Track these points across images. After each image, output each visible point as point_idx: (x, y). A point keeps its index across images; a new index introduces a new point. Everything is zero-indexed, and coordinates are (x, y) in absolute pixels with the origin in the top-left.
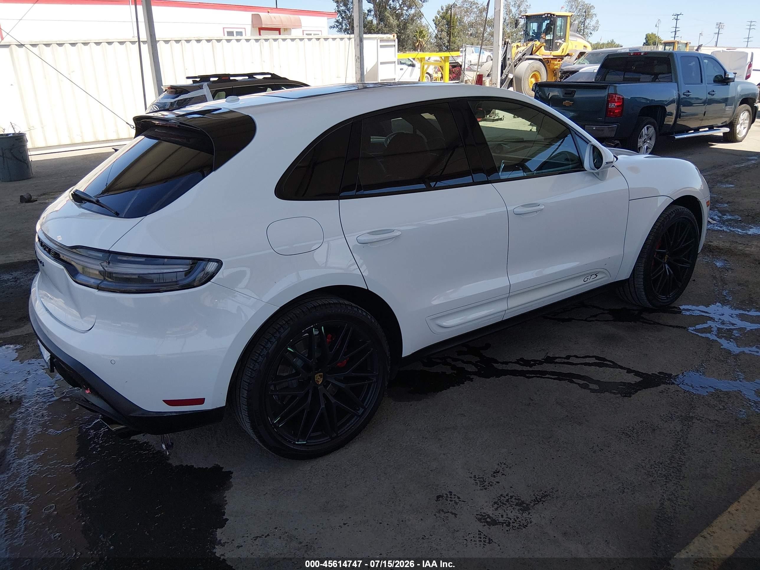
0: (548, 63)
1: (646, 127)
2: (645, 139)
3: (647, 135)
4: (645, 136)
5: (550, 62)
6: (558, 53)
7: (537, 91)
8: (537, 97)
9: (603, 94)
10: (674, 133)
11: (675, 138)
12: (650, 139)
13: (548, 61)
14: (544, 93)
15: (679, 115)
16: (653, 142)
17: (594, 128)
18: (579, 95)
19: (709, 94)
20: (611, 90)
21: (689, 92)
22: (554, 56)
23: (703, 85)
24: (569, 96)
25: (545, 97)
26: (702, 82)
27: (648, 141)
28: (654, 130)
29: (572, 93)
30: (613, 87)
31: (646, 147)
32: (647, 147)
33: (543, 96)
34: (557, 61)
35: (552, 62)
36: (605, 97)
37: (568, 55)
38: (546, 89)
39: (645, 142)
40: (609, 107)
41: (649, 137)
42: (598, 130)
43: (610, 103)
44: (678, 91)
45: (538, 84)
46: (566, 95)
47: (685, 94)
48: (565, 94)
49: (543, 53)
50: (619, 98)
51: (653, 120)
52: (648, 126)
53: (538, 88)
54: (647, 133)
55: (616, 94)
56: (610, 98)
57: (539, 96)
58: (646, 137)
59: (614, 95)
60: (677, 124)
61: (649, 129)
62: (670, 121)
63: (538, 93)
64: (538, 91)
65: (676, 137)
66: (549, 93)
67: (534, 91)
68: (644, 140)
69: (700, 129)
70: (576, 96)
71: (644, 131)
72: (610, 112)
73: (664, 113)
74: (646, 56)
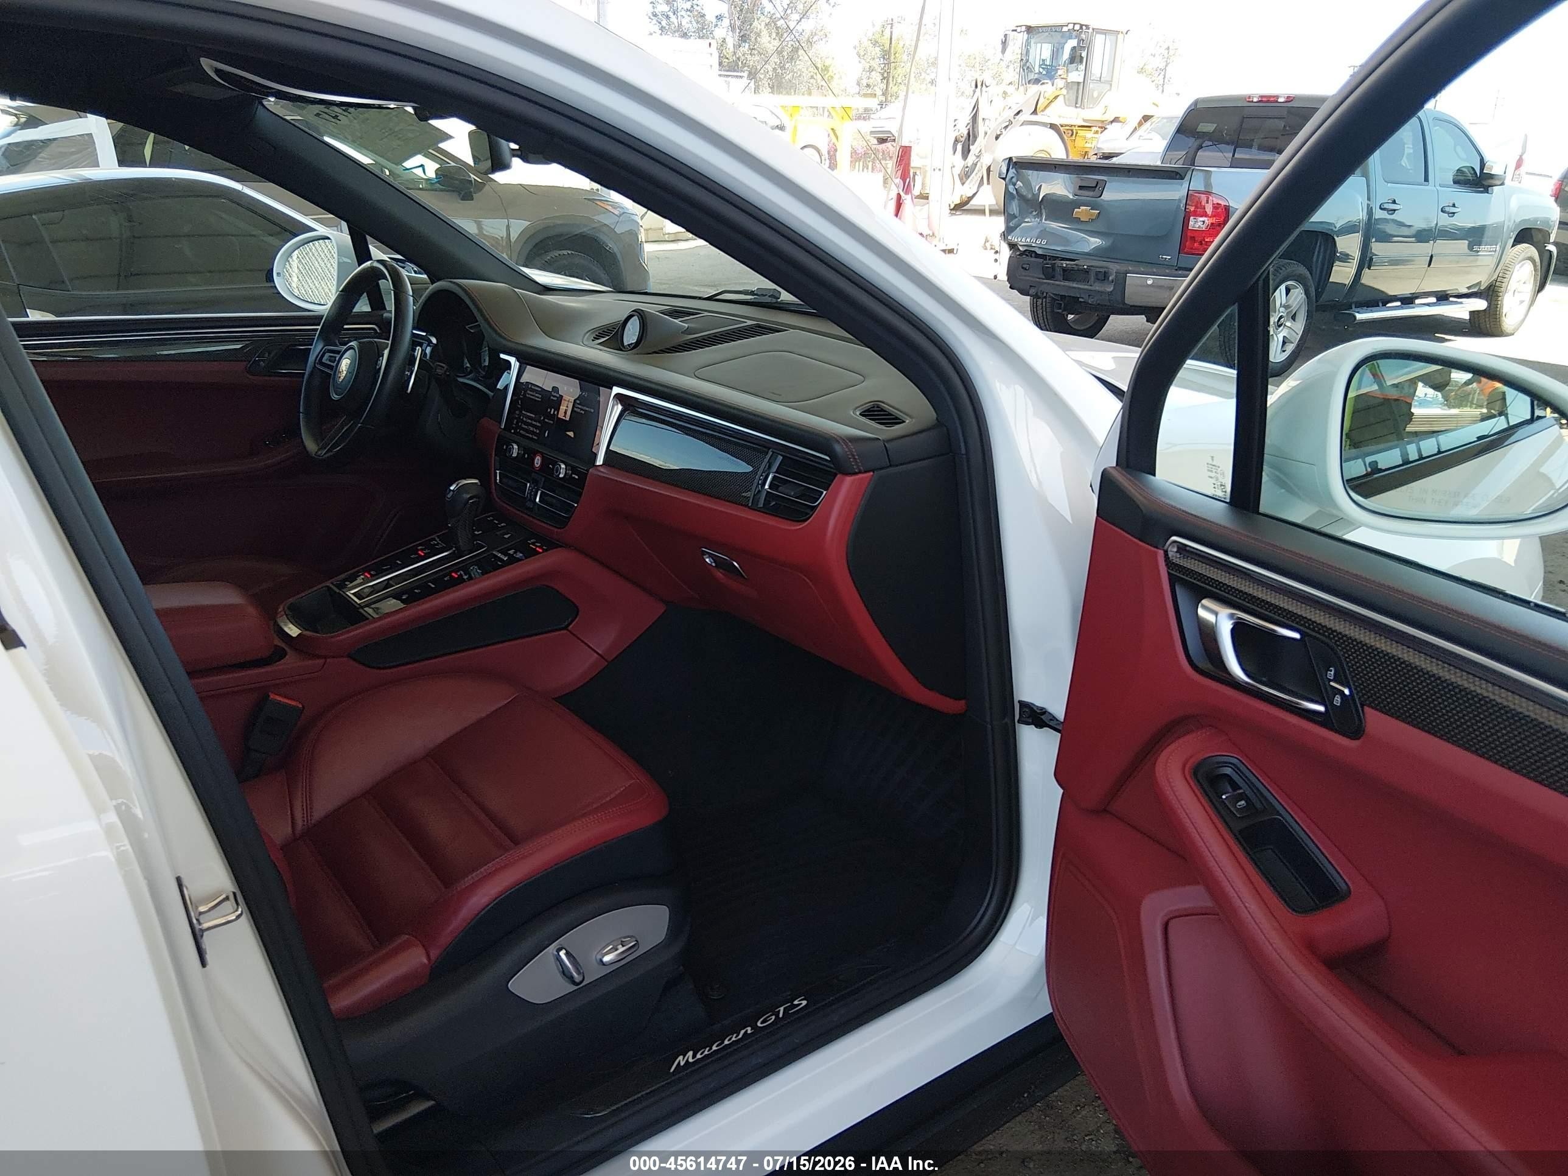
0: (1072, 135)
1: (1283, 287)
2: (1281, 317)
3: (1286, 307)
4: (1282, 309)
5: (1077, 133)
6: (1093, 113)
7: (1012, 177)
8: (1012, 193)
9: (1174, 192)
10: (1353, 306)
11: (1355, 317)
12: (1294, 318)
13: (1072, 131)
14: (1028, 184)
15: (1366, 261)
16: (1299, 326)
17: (1150, 282)
18: (1115, 193)
19: (1442, 211)
20: (1197, 183)
21: (1394, 202)
22: (1084, 120)
23: (1430, 187)
24: (1091, 193)
25: (1030, 196)
26: (1426, 179)
27: (1288, 324)
28: (1303, 295)
29: (1097, 188)
30: (1201, 174)
31: (1281, 339)
32: (1284, 337)
33: (1024, 192)
34: (1093, 132)
35: (1081, 133)
36: (1180, 200)
37: (1116, 120)
38: (1032, 175)
39: (1280, 326)
40: (1190, 228)
41: (1291, 311)
42: (1161, 287)
43: (1192, 218)
44: (1369, 199)
45: (1014, 160)
46: (1081, 191)
47: (1386, 206)
48: (1081, 188)
49: (1062, 113)
50: (1216, 206)
51: (1302, 270)
52: (1289, 283)
53: (1014, 170)
54: (1287, 301)
55: (1208, 193)
56: (1193, 204)
57: (1015, 192)
58: (1282, 312)
59: (1203, 197)
60: (1362, 284)
61: (1292, 291)
62: (1342, 274)
63: (1014, 185)
64: (1014, 180)
65: (1359, 316)
66: (1041, 186)
67: (1004, 179)
68: (1279, 321)
69: (1417, 298)
70: (1108, 195)
71: (1279, 296)
72: (1193, 238)
73: (1332, 256)
74: (1289, 105)
